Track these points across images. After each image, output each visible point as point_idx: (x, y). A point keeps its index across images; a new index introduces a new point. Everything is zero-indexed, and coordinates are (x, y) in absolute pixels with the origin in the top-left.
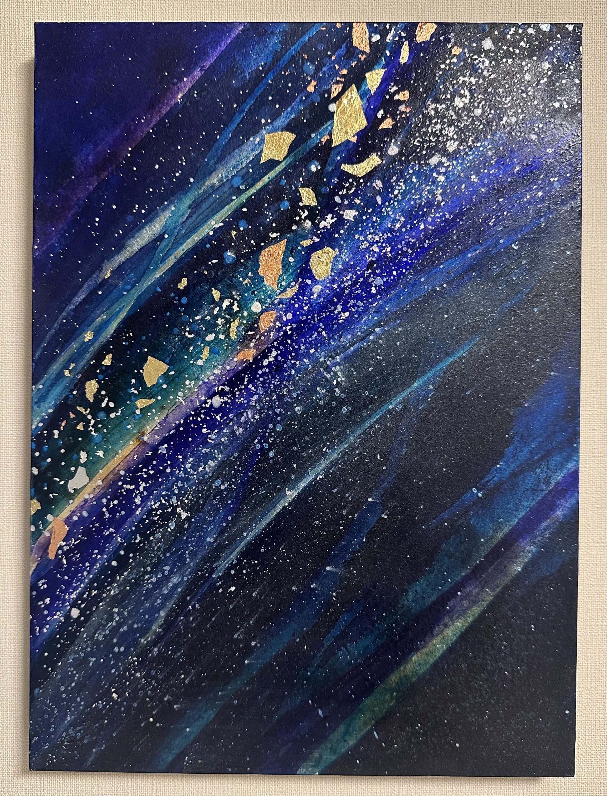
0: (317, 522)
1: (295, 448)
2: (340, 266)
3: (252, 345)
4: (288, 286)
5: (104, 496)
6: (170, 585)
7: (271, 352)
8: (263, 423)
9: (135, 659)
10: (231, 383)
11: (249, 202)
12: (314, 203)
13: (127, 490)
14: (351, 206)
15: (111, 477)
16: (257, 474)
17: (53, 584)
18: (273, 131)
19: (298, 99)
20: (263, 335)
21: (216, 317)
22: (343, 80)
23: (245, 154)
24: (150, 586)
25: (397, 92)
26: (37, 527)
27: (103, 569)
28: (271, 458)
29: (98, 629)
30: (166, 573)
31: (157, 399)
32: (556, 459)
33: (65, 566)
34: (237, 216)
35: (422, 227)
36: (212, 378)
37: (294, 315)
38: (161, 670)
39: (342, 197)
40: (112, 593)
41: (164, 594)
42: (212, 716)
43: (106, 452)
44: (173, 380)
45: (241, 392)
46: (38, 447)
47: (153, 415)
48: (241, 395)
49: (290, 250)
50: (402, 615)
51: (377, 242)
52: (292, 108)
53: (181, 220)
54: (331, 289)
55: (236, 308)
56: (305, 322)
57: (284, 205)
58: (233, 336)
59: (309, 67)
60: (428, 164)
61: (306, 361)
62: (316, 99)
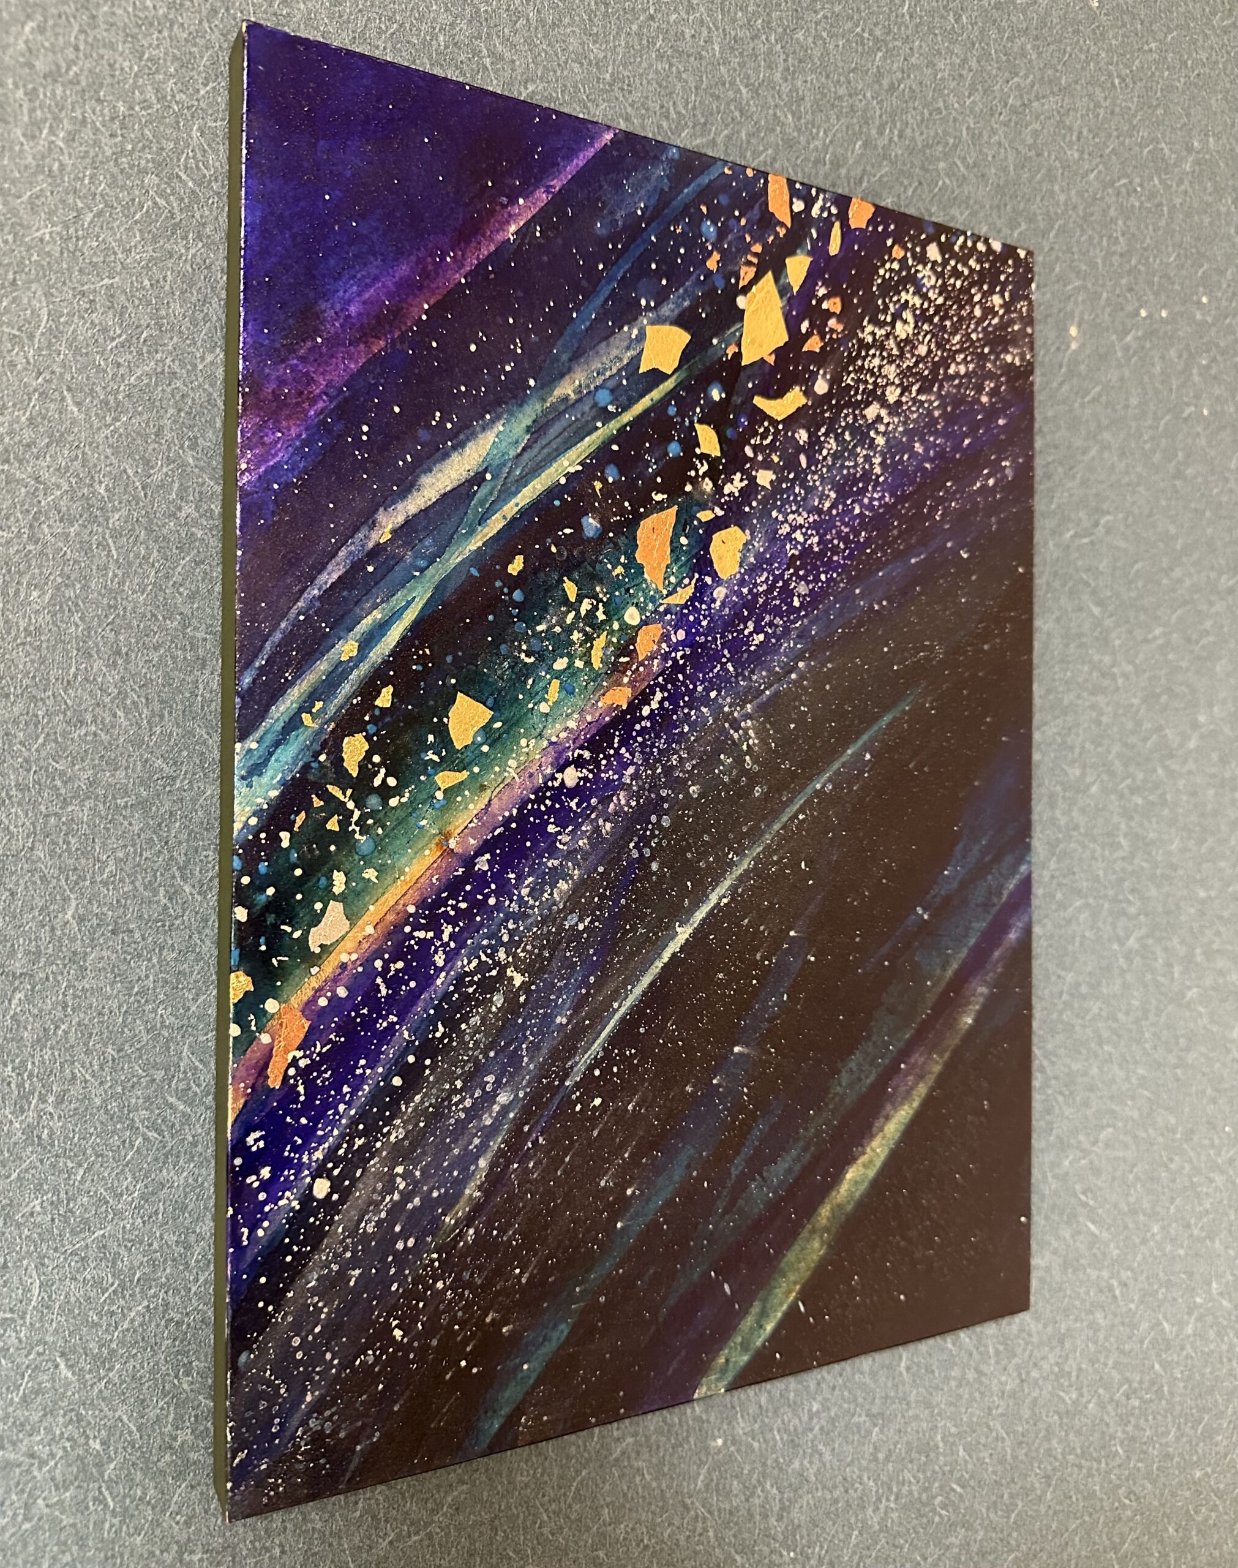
0: (721, 976)
1: (689, 855)
2: (752, 560)
3: (626, 680)
4: (679, 583)
5: (378, 954)
6: (496, 1108)
7: (654, 694)
8: (641, 815)
9: (435, 1256)
10: (593, 744)
11: (621, 436)
12: (716, 452)
13: (420, 942)
14: (767, 465)
15: (391, 918)
16: (633, 901)
17: (277, 1135)
18: (660, 321)
19: (693, 277)
20: (641, 664)
21: (569, 630)
22: (755, 261)
23: (615, 352)
24: (462, 1115)
25: (825, 297)
26: (244, 1026)
27: (375, 1097)
28: (655, 873)
29: (367, 1212)
30: (489, 1088)
31: (472, 772)
32: (1009, 859)
33: (302, 1098)
34: (601, 456)
35: (857, 511)
36: (563, 735)
37: (688, 633)
38: (481, 1267)
40: (392, 1138)
41: (485, 1127)
42: (566, 1333)
43: (381, 870)
44: (500, 737)
45: (609, 761)
46: (249, 868)
47: (466, 802)
48: (609, 765)
49: (683, 523)
50: (834, 1110)
51: (801, 526)
52: (686, 291)
53: (512, 453)
54: (739, 594)
55: (601, 616)
56: (702, 645)
57: (674, 449)
58: (597, 664)
59: (709, 229)
60: (864, 417)
61: (705, 710)
62: (720, 284)
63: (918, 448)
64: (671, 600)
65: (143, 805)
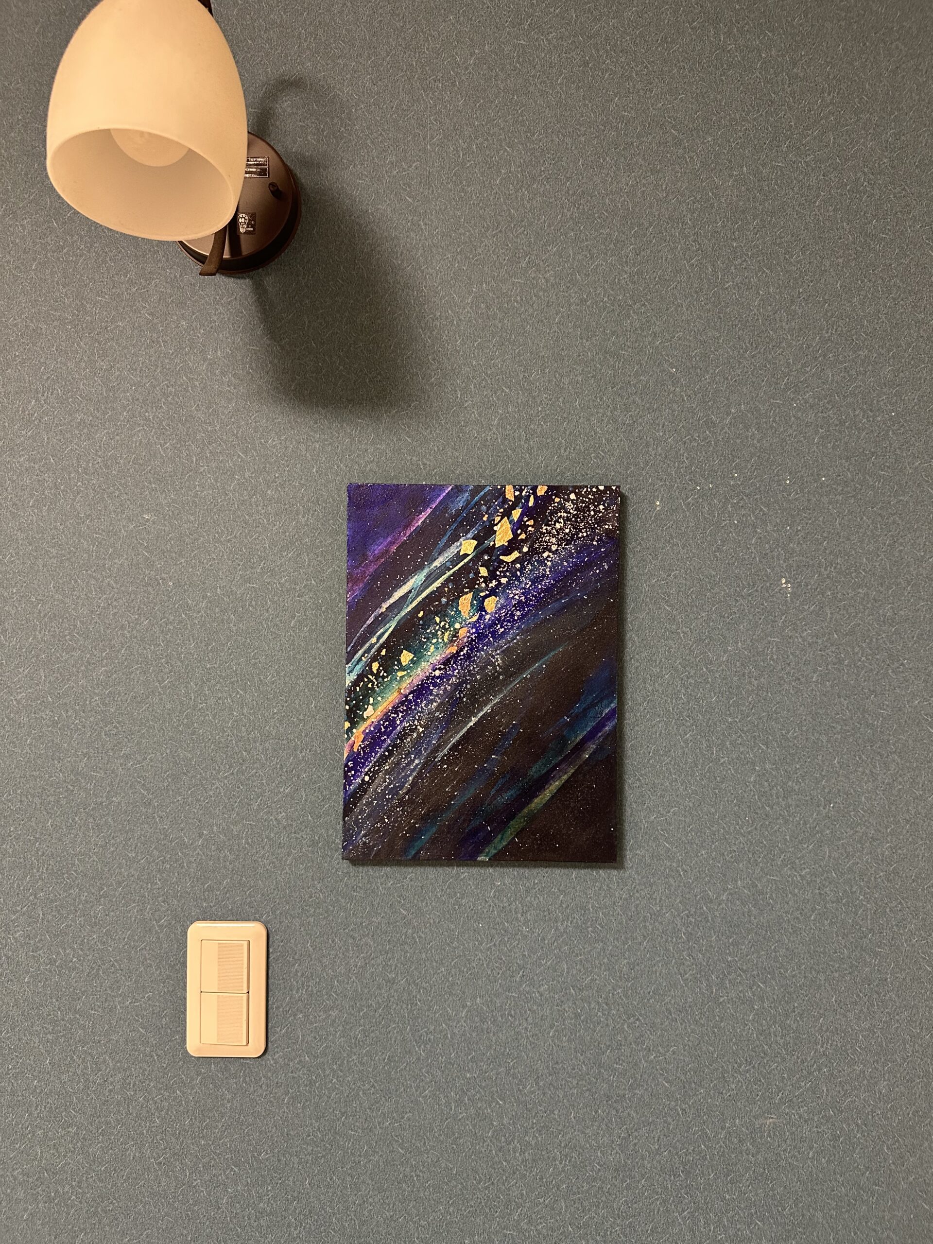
0: (488, 733)
1: (477, 697)
2: (499, 606)
3: (455, 645)
4: (474, 615)
5: (381, 720)
6: (414, 764)
7: (465, 648)
8: (460, 684)
9: (397, 801)
10: (444, 664)
11: (454, 574)
12: (486, 575)
13: (393, 717)
14: (505, 576)
15: (385, 710)
16: (457, 709)
17: (356, 763)
18: (467, 539)
19: (479, 524)
20: (460, 640)
21: (437, 631)
22: (501, 514)
23: (453, 550)
24: (404, 765)
25: (527, 521)
26: (348, 735)
27: (381, 757)
28: (465, 702)
29: (379, 786)
30: (412, 758)
31: (408, 672)
32: (605, 702)
33: (362, 755)
34: (448, 580)
35: (540, 587)
36: (435, 661)
37: (476, 630)
38: (410, 807)
39: (500, 572)
40: (385, 768)
41: (411, 769)
42: (435, 830)
43: (382, 698)
44: (416, 662)
45: (450, 668)
46: (349, 696)
47: (406, 680)
48: (450, 670)
49: (474, 597)
50: (530, 779)
51: (518, 594)
52: (476, 529)
53: (421, 583)
54: (495, 617)
55: (447, 626)
56: (482, 633)
57: (471, 576)
58: (446, 640)
59: (484, 508)
60: (542, 557)
61: (482, 653)
62: (487, 524)
63: (565, 564)
64: (470, 620)
65: (330, 679)
